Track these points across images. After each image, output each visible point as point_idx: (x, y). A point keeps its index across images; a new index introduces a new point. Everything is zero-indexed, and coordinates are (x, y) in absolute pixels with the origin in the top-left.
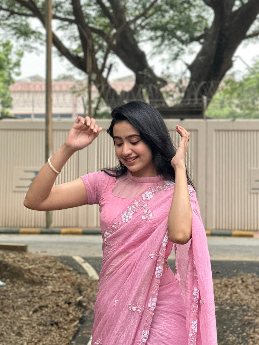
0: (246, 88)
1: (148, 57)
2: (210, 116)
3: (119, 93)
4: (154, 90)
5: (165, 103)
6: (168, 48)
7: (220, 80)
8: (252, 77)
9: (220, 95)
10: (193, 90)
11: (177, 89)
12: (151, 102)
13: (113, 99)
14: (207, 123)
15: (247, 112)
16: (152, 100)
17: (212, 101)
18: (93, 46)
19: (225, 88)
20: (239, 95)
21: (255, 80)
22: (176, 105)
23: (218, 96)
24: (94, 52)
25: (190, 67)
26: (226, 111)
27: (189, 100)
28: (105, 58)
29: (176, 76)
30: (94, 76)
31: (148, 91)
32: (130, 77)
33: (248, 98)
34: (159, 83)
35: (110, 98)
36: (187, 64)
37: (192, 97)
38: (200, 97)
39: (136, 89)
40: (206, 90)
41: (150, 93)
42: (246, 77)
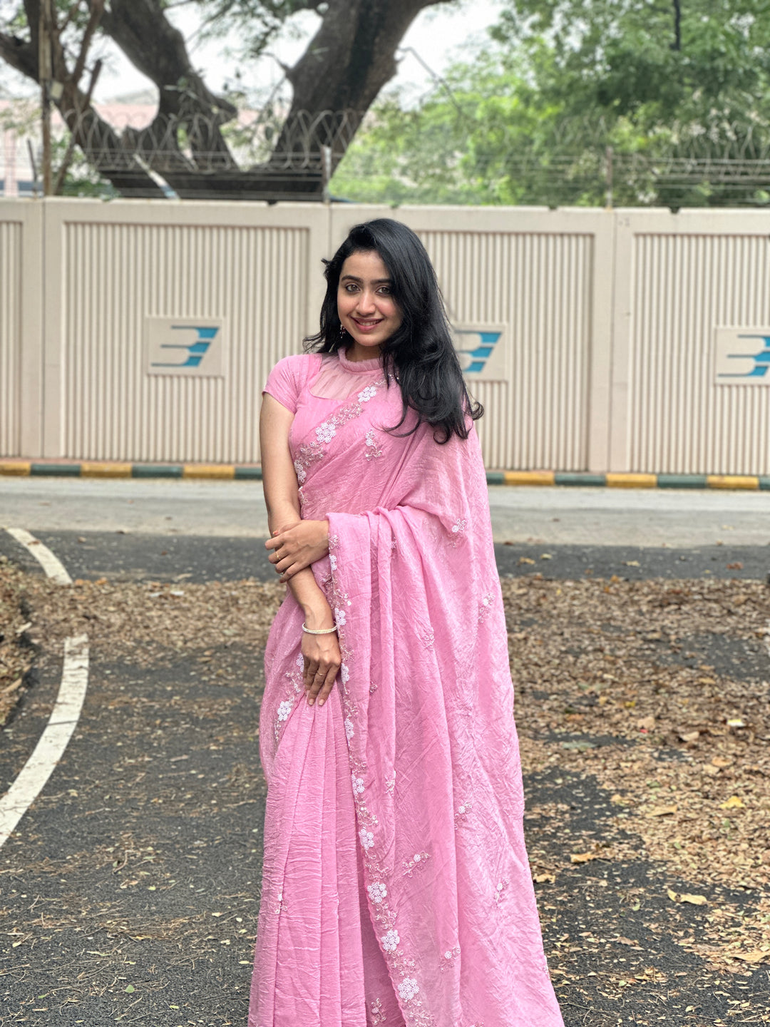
0: (425, 129)
1: (189, 46)
2: (339, 197)
3: (118, 133)
4: (204, 128)
5: (232, 161)
6: (239, 21)
7: (366, 108)
8: (442, 100)
9: (364, 143)
10: (299, 131)
11: (261, 128)
12: (195, 159)
13: (105, 149)
14: (331, 211)
15: (427, 186)
16: (199, 154)
17: (345, 160)
18: (54, 14)
19: (376, 125)
20: (410, 144)
21: (450, 108)
22: (256, 167)
23: (358, 145)
24: (55, 29)
25: (293, 75)
26: (377, 183)
27: (290, 155)
28: (85, 44)
29: (259, 92)
30: (57, 90)
31: (188, 131)
32: (146, 93)
33: (430, 151)
34: (215, 110)
35: (96, 145)
36: (284, 67)
37: (298, 148)
38: (315, 148)
39: (159, 123)
40: (329, 133)
41: (195, 136)
42: (427, 100)
